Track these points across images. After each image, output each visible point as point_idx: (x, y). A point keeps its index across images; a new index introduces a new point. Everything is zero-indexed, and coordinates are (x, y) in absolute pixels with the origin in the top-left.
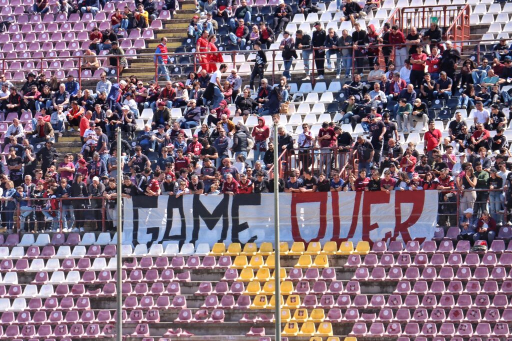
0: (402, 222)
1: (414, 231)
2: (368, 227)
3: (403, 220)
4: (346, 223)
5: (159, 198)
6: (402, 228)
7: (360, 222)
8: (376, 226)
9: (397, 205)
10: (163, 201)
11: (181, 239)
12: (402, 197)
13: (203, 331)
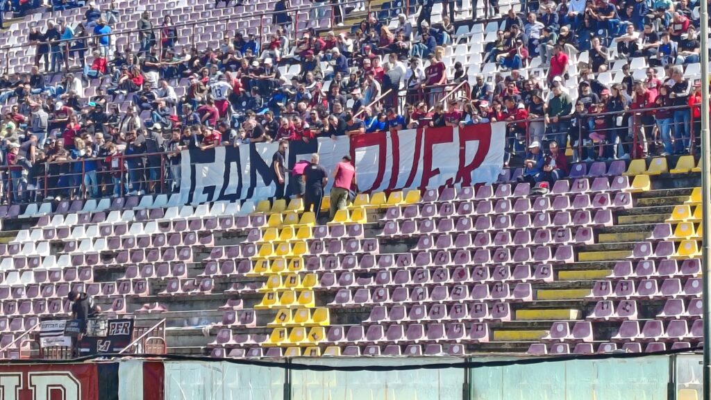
0: (466, 165)
1: (476, 176)
2: (429, 173)
3: (468, 163)
4: (405, 169)
5: (216, 148)
6: (464, 173)
7: (421, 168)
8: (437, 171)
9: (462, 144)
10: (220, 153)
11: (233, 198)
12: (466, 135)
13: (187, 306)
